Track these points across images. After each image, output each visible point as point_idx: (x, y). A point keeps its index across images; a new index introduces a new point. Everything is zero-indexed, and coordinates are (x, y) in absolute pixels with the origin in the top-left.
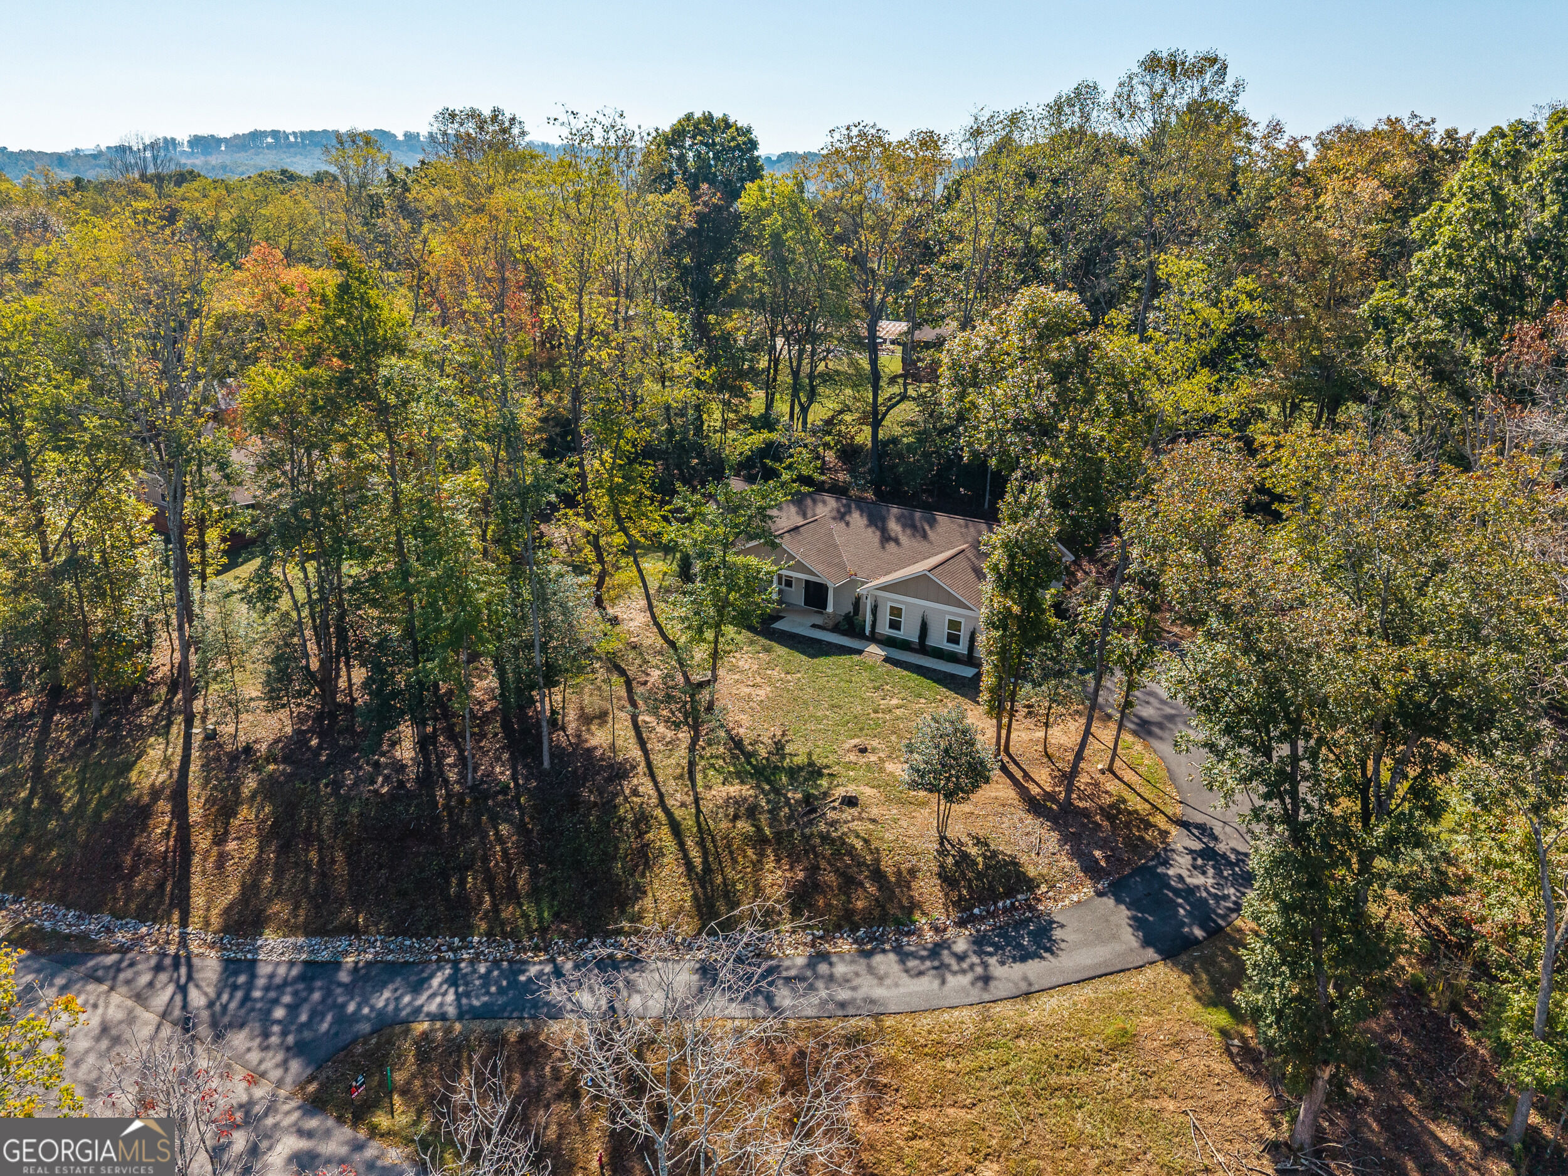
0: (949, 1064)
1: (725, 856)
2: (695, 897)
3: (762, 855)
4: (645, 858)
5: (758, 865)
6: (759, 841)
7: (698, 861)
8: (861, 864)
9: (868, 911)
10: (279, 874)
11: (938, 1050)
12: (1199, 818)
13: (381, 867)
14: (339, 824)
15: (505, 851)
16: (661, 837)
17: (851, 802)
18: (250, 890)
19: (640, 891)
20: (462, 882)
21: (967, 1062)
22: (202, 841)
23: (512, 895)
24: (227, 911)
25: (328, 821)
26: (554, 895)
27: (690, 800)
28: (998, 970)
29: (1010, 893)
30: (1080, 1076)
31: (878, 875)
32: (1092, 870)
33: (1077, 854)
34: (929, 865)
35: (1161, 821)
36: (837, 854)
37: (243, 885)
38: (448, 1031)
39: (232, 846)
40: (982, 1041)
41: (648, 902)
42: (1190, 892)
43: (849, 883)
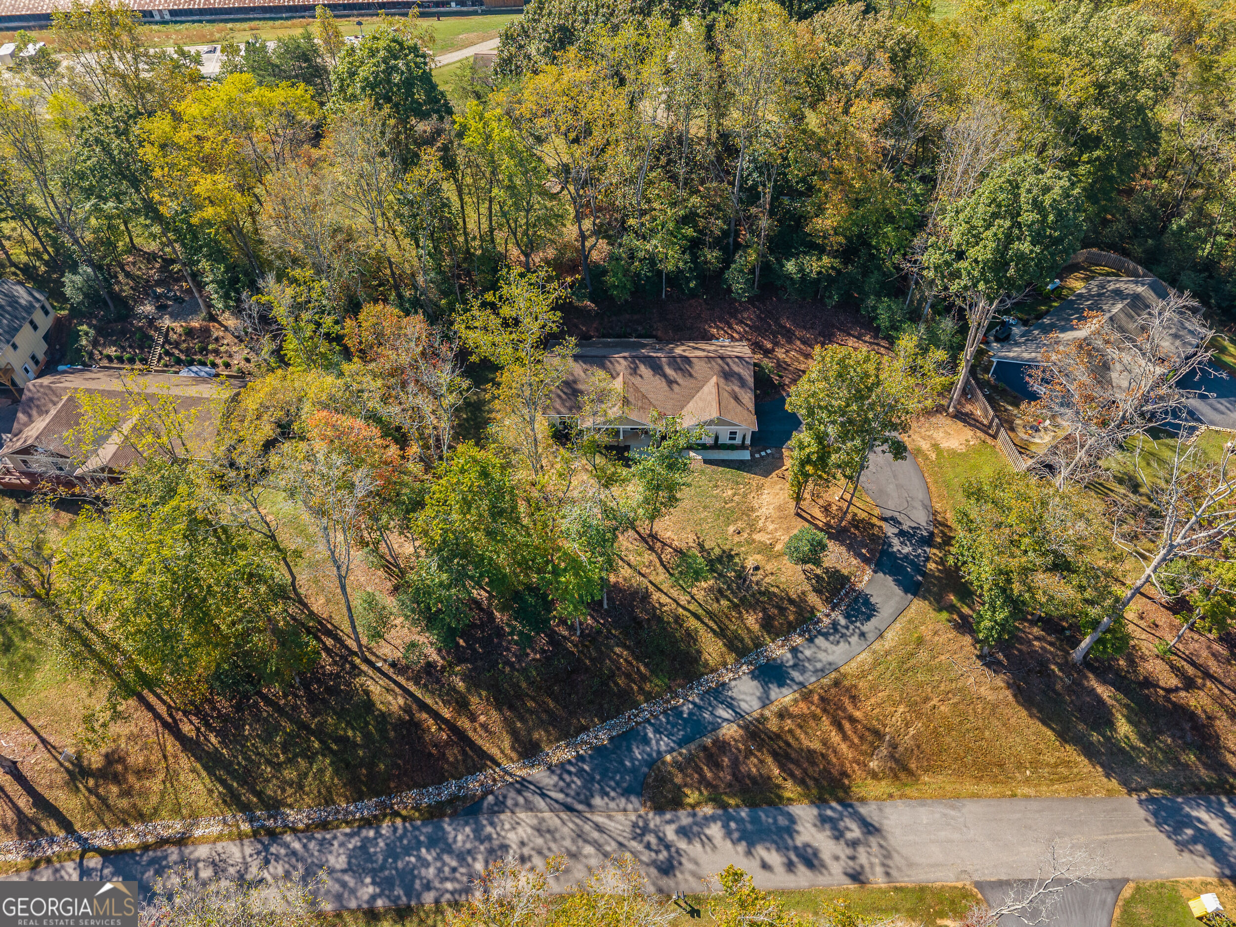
0: (870, 677)
1: (727, 622)
2: (725, 645)
3: (740, 613)
4: (691, 637)
5: (741, 617)
6: (735, 607)
7: (715, 627)
8: (782, 599)
9: (796, 619)
10: (522, 719)
11: (863, 675)
12: (889, 514)
13: (570, 695)
14: (531, 683)
15: (626, 660)
16: (693, 623)
17: (757, 568)
18: (514, 734)
19: (699, 652)
20: (616, 684)
21: (875, 673)
22: (464, 723)
23: (644, 678)
24: (513, 748)
25: (524, 685)
26: (662, 670)
27: (689, 598)
28: (865, 628)
29: (843, 587)
30: (913, 661)
31: (791, 601)
32: (866, 560)
33: (858, 555)
34: (807, 587)
35: (875, 521)
36: (770, 599)
37: (507, 732)
38: (681, 754)
39: (482, 718)
40: (876, 663)
41: (705, 656)
42: (906, 557)
43: (782, 610)
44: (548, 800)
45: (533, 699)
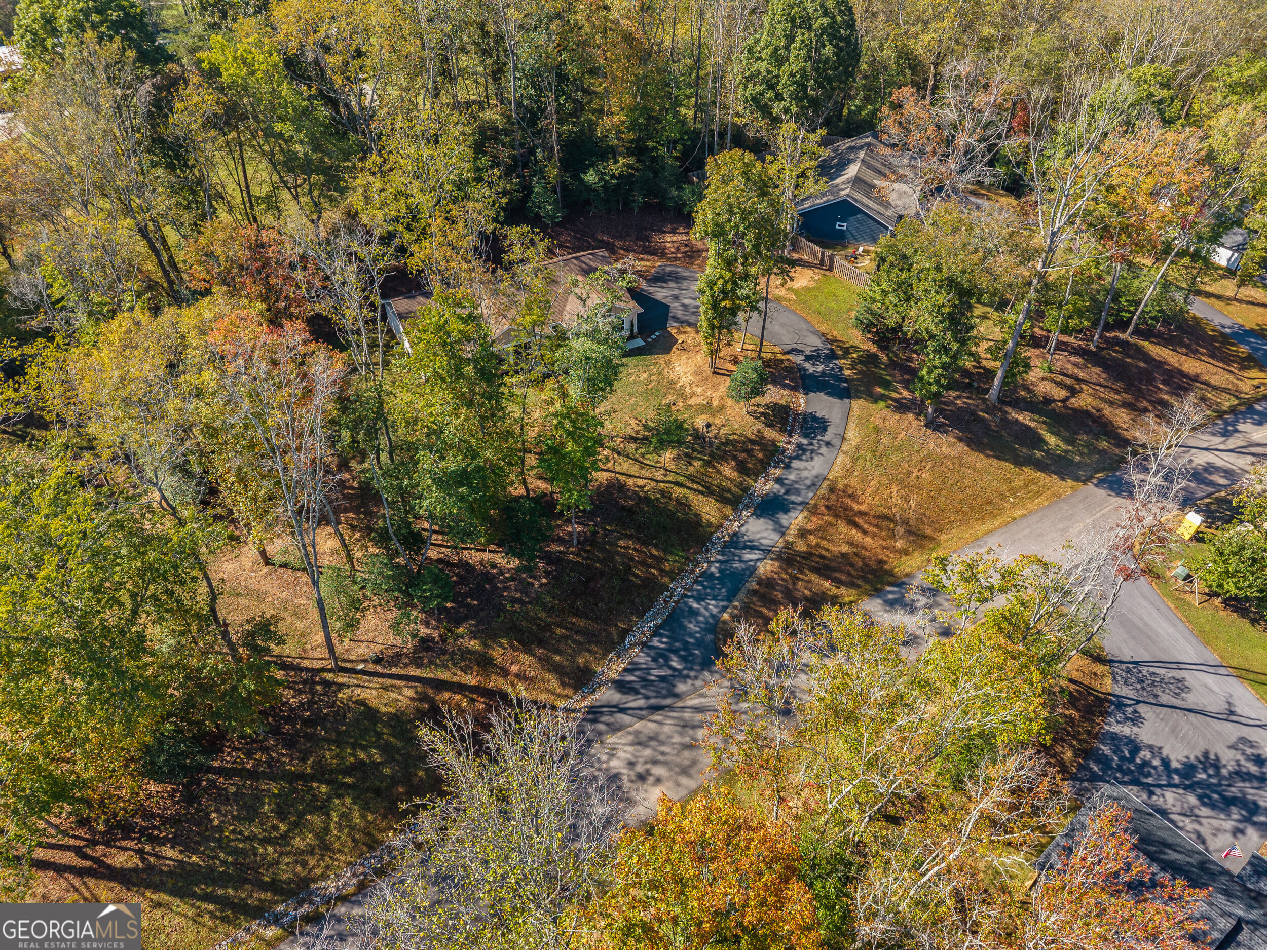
0: (856, 473)
1: (708, 479)
2: (717, 500)
3: (715, 468)
4: (683, 504)
5: (718, 472)
6: (708, 463)
7: (700, 488)
8: (744, 443)
9: (765, 455)
10: (558, 652)
11: (849, 473)
12: (789, 348)
13: (596, 605)
14: (550, 611)
15: (635, 549)
16: (678, 492)
17: (708, 425)
18: (556, 669)
19: (698, 515)
20: (636, 576)
21: (859, 469)
22: (496, 682)
23: (659, 560)
24: (563, 684)
25: (543, 615)
26: (673, 546)
27: (663, 471)
28: (827, 438)
29: (788, 416)
30: (881, 448)
31: (753, 442)
32: (794, 389)
33: (785, 386)
34: (760, 426)
35: (780, 356)
36: (734, 446)
37: (550, 671)
38: (735, 607)
39: (515, 668)
40: (855, 460)
41: (705, 516)
42: (823, 373)
43: (749, 452)
44: (630, 712)
45: (559, 626)
